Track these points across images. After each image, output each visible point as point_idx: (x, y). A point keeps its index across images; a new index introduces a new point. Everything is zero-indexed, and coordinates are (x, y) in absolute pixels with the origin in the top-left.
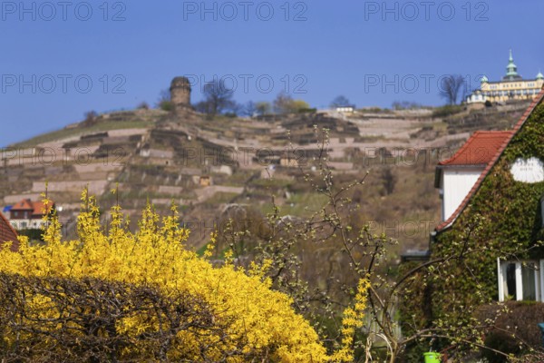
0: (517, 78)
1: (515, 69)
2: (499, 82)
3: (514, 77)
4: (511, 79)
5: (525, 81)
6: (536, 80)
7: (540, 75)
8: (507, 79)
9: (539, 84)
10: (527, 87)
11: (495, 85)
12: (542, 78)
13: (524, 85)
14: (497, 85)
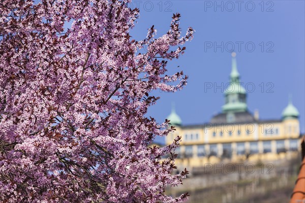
0: (244, 117)
1: (242, 97)
2: (203, 126)
3: (238, 113)
4: (231, 118)
5: (259, 122)
6: (281, 120)
7: (291, 110)
8: (220, 119)
9: (290, 129)
10: (263, 136)
11: (194, 132)
12: (295, 117)
13: (257, 132)
14: (199, 131)
